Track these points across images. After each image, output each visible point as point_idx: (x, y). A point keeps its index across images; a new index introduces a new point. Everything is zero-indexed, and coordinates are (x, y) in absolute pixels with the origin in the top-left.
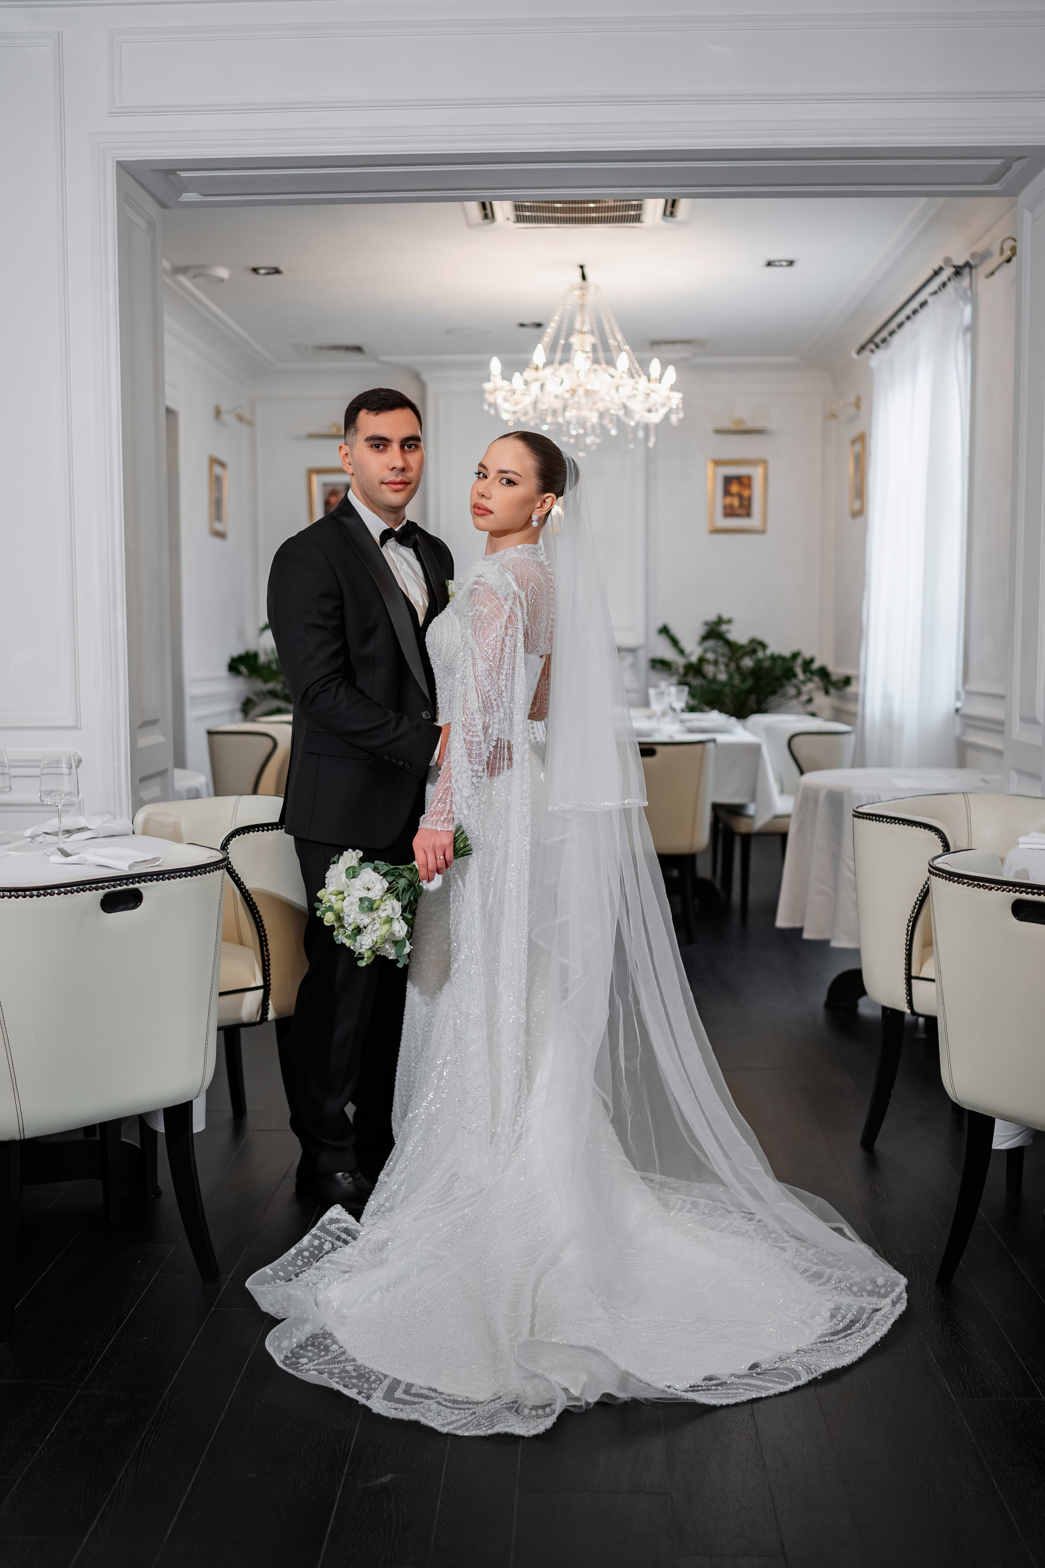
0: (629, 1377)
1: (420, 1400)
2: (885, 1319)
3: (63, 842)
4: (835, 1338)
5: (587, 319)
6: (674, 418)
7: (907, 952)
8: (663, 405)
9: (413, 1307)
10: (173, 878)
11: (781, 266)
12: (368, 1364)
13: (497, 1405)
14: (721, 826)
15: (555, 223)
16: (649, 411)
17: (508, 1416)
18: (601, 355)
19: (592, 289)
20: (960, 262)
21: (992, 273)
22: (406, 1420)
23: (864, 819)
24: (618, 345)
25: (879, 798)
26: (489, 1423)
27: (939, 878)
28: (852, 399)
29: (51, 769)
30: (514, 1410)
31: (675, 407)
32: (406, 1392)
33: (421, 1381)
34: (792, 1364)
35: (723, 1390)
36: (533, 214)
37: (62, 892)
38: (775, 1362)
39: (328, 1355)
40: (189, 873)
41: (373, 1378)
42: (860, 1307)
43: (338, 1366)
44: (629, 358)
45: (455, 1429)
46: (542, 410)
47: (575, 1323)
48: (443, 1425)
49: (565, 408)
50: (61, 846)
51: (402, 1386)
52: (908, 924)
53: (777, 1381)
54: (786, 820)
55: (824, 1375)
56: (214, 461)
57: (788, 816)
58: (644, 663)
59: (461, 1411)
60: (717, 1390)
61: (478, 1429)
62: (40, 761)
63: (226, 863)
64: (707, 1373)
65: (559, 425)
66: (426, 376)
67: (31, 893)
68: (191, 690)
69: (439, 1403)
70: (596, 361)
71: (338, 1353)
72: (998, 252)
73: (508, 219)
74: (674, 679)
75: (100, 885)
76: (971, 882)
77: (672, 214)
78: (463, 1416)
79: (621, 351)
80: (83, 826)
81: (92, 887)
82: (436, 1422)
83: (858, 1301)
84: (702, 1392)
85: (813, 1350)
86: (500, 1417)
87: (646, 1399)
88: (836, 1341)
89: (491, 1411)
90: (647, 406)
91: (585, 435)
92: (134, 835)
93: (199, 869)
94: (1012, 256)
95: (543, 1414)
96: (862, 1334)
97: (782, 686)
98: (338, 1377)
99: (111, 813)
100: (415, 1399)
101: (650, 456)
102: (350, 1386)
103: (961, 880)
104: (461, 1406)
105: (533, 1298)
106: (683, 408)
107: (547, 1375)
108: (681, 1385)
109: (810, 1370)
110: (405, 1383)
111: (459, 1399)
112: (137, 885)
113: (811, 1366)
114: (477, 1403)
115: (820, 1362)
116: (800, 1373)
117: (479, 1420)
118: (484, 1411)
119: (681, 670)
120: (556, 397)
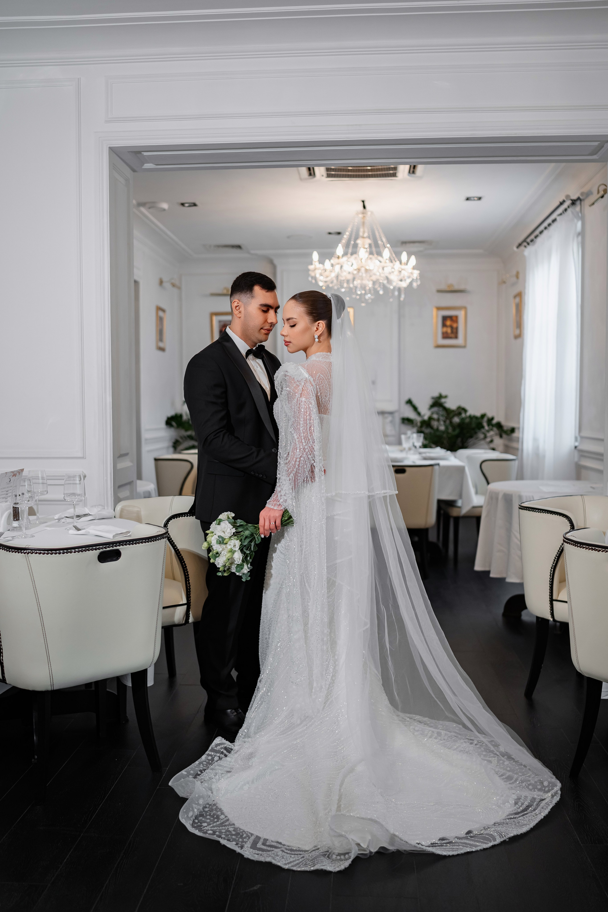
0: (395, 837)
1: (272, 849)
2: (547, 805)
3: (76, 522)
4: (517, 816)
5: (366, 230)
6: (415, 285)
7: (550, 586)
8: (409, 277)
9: (268, 793)
10: (138, 543)
11: (474, 200)
12: (242, 827)
13: (316, 853)
14: (442, 512)
15: (349, 178)
16: (401, 280)
17: (323, 860)
18: (374, 249)
19: (369, 213)
20: (574, 197)
21: (593, 204)
22: (264, 861)
23: (525, 510)
24: (384, 244)
25: (533, 497)
26: (312, 863)
27: (569, 544)
28: (514, 273)
29: (70, 481)
30: (327, 856)
31: (415, 278)
32: (264, 844)
33: (272, 837)
34: (491, 831)
35: (450, 846)
36: (336, 173)
37: (76, 551)
38: (481, 830)
39: (219, 821)
40: (147, 540)
41: (245, 835)
42: (533, 798)
43: (225, 828)
44: (390, 251)
45: (292, 866)
46: (341, 280)
47: (365, 804)
48: (286, 864)
49: (354, 279)
50: (75, 524)
51: (262, 840)
52: (551, 570)
53: (482, 841)
54: (479, 509)
55: (510, 838)
56: (159, 309)
57: (481, 507)
58: (398, 420)
59: (296, 856)
60: (447, 846)
61: (306, 867)
62: (64, 476)
63: (167, 535)
64: (441, 836)
65: (351, 289)
66: (276, 262)
67: (60, 552)
68: (145, 435)
69: (283, 851)
70: (371, 253)
71: (224, 820)
72: (596, 192)
73: (323, 176)
74: (415, 430)
75: (98, 547)
76: (587, 547)
77: (414, 172)
78: (297, 859)
79: (385, 247)
80: (87, 513)
81: (93, 548)
82: (281, 862)
83: (531, 794)
84: (438, 847)
85: (504, 823)
86: (319, 860)
87: (405, 851)
88: (517, 818)
89: (313, 856)
90: (400, 278)
91: (366, 294)
92: (115, 518)
93: (152, 538)
94: (604, 194)
95: (344, 858)
96: (533, 814)
97: (476, 433)
98: (224, 835)
99: (102, 506)
100: (269, 849)
101: (401, 305)
102: (231, 840)
103: (582, 546)
104: (296, 853)
105: (340, 790)
106: (420, 279)
107: (347, 836)
108: (425, 843)
109: (502, 835)
110: (263, 839)
111: (294, 849)
112: (118, 548)
113: (502, 833)
114: (305, 851)
115: (507, 831)
116: (496, 837)
117: (306, 861)
118: (309, 856)
119: (419, 424)
120: (349, 273)
